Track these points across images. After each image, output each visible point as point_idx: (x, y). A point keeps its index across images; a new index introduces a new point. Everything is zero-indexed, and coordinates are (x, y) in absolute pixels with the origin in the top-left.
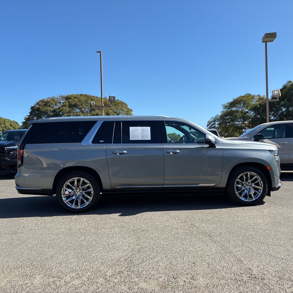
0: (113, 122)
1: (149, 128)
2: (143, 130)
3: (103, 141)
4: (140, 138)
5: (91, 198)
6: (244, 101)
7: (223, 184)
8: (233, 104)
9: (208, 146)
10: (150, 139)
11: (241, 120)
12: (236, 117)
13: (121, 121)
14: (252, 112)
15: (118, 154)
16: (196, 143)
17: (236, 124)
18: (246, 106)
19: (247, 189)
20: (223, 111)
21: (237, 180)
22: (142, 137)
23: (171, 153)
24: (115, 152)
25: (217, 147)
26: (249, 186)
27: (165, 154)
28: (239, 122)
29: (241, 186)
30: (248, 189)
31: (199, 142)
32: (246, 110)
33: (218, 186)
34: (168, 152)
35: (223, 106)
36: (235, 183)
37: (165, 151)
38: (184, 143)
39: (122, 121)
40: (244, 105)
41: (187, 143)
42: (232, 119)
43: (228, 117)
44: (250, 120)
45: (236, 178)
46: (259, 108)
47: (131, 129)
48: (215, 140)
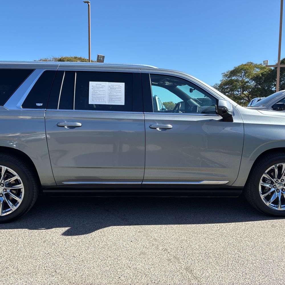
0: (61, 73)
1: (122, 85)
2: (112, 88)
3: (42, 104)
4: (106, 102)
5: (20, 201)
6: (245, 70)
7: (241, 181)
8: (234, 73)
9: (221, 118)
10: (123, 104)
11: (241, 90)
12: (236, 87)
13: (74, 72)
14: (253, 82)
15: (66, 127)
16: (199, 113)
17: (235, 94)
18: (247, 75)
19: (278, 191)
20: (223, 80)
21: (264, 175)
22: (110, 99)
23: (158, 129)
24: (61, 124)
25: (235, 121)
26: (282, 185)
27: (148, 130)
28: (239, 92)
29: (270, 186)
30: (280, 190)
31: (205, 112)
32: (247, 80)
33: (234, 185)
34: (152, 126)
35: (222, 75)
36: (261, 181)
37: (147, 126)
38: (180, 112)
39: (77, 72)
40: (245, 74)
41: (186, 112)
42: (231, 89)
43: (227, 86)
44: (250, 90)
45: (263, 172)
46: (261, 78)
47: (92, 85)
48: (232, 109)
